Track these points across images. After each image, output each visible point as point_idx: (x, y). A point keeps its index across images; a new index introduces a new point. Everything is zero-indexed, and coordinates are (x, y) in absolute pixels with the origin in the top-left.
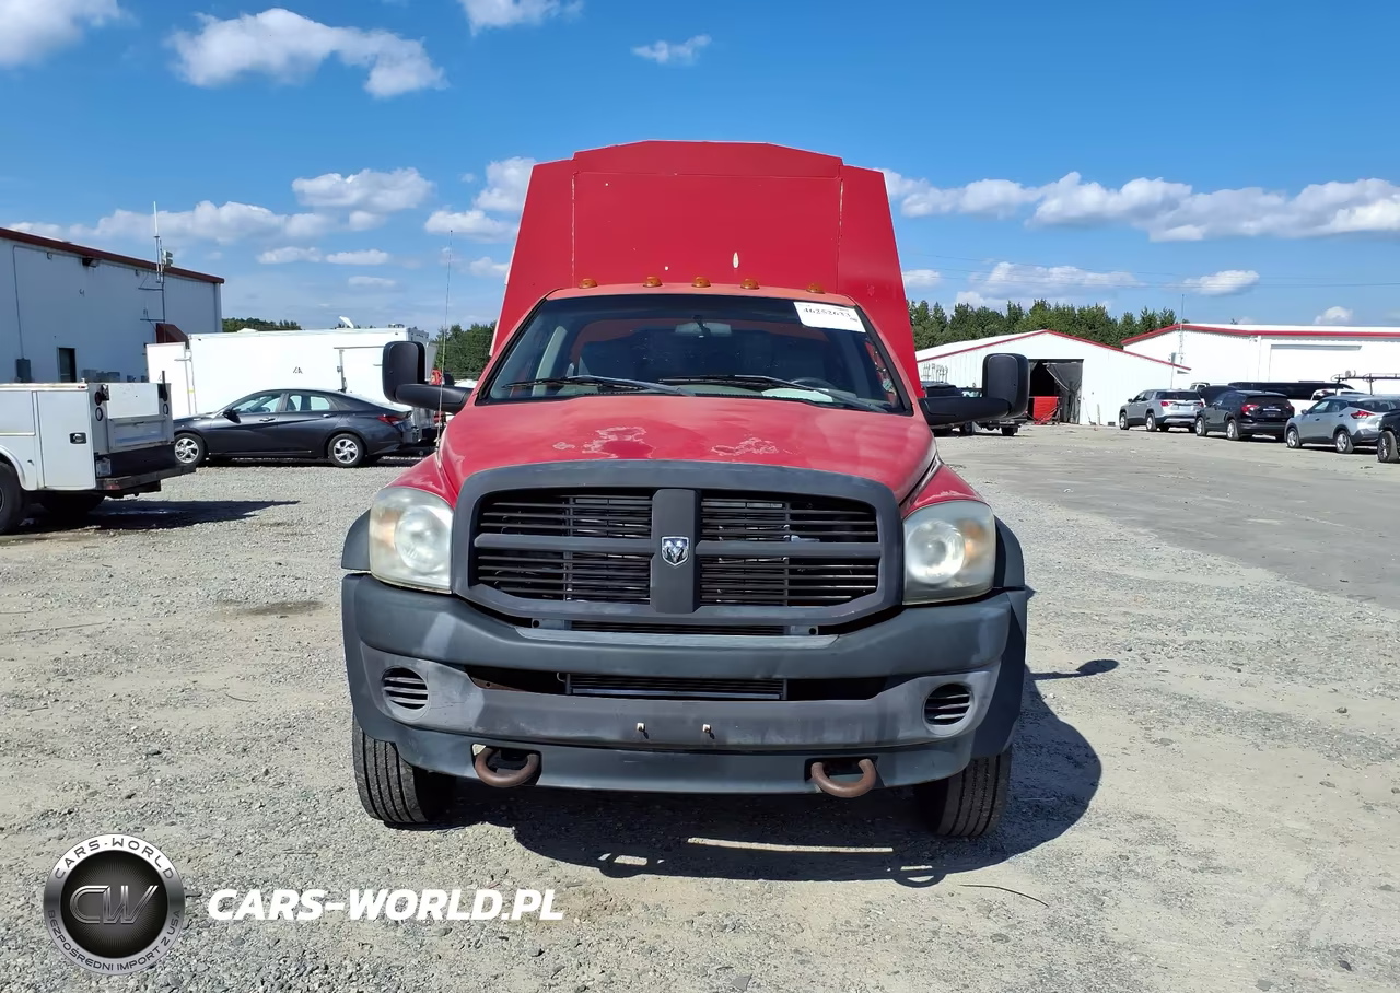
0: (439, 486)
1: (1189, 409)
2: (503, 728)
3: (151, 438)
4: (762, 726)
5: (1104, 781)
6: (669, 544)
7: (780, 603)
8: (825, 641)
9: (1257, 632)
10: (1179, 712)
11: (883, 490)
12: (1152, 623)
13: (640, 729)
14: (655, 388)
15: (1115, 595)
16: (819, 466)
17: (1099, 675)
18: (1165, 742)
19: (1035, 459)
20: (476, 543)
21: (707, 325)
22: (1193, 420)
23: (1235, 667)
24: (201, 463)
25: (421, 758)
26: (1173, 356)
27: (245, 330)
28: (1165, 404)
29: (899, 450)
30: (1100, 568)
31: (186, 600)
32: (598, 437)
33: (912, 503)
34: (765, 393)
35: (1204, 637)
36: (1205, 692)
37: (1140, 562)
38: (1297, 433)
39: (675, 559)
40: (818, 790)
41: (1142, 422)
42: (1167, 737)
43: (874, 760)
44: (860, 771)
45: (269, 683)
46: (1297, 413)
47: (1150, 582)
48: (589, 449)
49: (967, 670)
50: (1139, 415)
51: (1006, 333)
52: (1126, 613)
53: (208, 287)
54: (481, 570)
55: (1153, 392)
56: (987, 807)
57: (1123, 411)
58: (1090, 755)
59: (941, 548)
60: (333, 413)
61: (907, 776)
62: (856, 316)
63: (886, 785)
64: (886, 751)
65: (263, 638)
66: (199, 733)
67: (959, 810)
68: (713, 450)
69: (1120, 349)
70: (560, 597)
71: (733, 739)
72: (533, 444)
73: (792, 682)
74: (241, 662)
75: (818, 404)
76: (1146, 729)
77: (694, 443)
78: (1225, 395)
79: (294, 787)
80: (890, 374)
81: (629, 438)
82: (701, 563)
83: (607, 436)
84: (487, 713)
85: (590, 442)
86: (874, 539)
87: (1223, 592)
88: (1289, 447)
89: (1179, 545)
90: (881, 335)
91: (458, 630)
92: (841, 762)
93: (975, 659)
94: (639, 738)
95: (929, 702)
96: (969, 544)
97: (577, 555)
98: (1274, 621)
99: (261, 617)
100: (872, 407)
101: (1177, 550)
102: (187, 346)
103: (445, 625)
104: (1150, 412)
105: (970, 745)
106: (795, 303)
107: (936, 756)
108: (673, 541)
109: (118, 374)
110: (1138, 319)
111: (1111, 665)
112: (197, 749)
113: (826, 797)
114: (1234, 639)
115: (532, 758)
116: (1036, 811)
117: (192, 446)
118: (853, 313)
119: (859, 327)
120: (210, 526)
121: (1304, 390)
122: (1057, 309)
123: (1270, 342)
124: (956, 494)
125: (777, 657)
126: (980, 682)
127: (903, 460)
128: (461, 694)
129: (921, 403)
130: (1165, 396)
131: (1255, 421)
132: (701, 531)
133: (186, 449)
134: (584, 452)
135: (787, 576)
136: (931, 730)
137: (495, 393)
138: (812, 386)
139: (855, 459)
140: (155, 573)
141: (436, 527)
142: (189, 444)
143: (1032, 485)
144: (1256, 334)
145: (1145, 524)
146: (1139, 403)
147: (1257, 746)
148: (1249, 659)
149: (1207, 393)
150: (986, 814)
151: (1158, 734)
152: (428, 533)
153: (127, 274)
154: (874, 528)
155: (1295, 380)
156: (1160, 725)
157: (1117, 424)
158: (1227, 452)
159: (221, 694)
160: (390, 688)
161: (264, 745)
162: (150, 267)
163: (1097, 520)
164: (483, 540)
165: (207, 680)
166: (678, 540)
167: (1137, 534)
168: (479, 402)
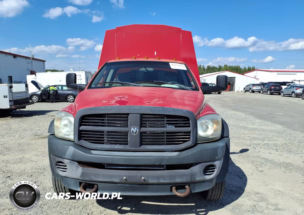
0: (72, 111)
1: (259, 88)
2: (87, 178)
3: (24, 97)
4: (158, 177)
5: (248, 182)
6: (133, 129)
7: (164, 144)
8: (176, 154)
9: (280, 141)
10: (264, 163)
11: (191, 113)
12: (255, 139)
13: (125, 179)
14: (133, 85)
15: (246, 132)
16: (175, 107)
17: (244, 153)
18: (262, 171)
19: (226, 99)
20: (80, 128)
21: (147, 68)
22: (260, 90)
23: (276, 150)
24: (38, 102)
25: (67, 185)
26: (255, 76)
27: (49, 72)
28: (254, 87)
29: (196, 101)
30: (242, 125)
31: (27, 135)
32: (114, 99)
33: (199, 115)
34: (162, 86)
35: (268, 142)
36: (270, 157)
37: (251, 123)
38: (283, 93)
39: (134, 133)
40: (174, 194)
41: (249, 91)
42: (262, 170)
43: (189, 186)
44: (185, 188)
45: (42, 157)
46: (283, 89)
47: (254, 128)
48: (112, 102)
49: (215, 161)
50: (248, 89)
51: (218, 71)
52: (249, 136)
53: (42, 62)
54: (82, 136)
55: (251, 84)
56: (219, 194)
57: (244, 88)
58: (244, 175)
59: (207, 127)
60: (68, 90)
61: (198, 189)
62: (185, 66)
63: (193, 192)
64: (192, 183)
65: (43, 145)
66: (21, 171)
67: (212, 195)
68: (145, 102)
69: (244, 75)
70: (103, 143)
71: (150, 181)
72: (98, 101)
73: (167, 165)
74: (36, 151)
75: (174, 88)
76: (257, 167)
77: (140, 100)
78: (267, 85)
79: (41, 186)
80: (193, 80)
81: (123, 99)
82: (142, 134)
83: (117, 99)
84: (83, 174)
85: (112, 100)
86: (189, 126)
87: (271, 131)
88: (281, 96)
89: (260, 119)
90: (191, 71)
91: (75, 151)
92: (180, 186)
93: (217, 158)
94: (124, 181)
95: (204, 169)
96: (215, 126)
97: (108, 132)
98: (284, 138)
99: (43, 139)
100: (189, 89)
101: (259, 120)
102: (36, 76)
103: (71, 150)
104: (250, 88)
105: (215, 180)
106: (169, 63)
107: (206, 184)
108: (134, 128)
109: (22, 82)
110: (247, 68)
111: (246, 150)
112: (19, 176)
113: (176, 196)
114: (275, 143)
115: (96, 186)
116: (231, 192)
117: (36, 98)
118: (184, 65)
119: (185, 69)
120: (37, 116)
121: (284, 84)
122: (229, 66)
123: (276, 73)
124: (211, 112)
125: (162, 159)
126: (218, 164)
127: (196, 105)
128: (76, 169)
129: (201, 88)
130: (254, 85)
131: (274, 90)
132: (142, 125)
133: (35, 98)
134: (110, 103)
135: (166, 137)
136: (205, 177)
137: (93, 86)
138: (173, 84)
139: (184, 105)
140: (21, 128)
141: (70, 122)
142: (36, 97)
143: (225, 105)
144: (274, 71)
145: (251, 114)
146: (248, 86)
147: (285, 172)
148: (279, 148)
149: (263, 84)
150: (219, 196)
151: (260, 169)
152: (69, 124)
153: (24, 59)
154: (189, 123)
155: (282, 81)
156: (260, 167)
157: (243, 91)
158: (268, 97)
159: (29, 160)
160: (58, 166)
161: (37, 174)
162: (29, 58)
163: (241, 113)
164: (82, 128)
165: (27, 156)
166: (135, 128)
167: (250, 117)
168: (88, 88)
